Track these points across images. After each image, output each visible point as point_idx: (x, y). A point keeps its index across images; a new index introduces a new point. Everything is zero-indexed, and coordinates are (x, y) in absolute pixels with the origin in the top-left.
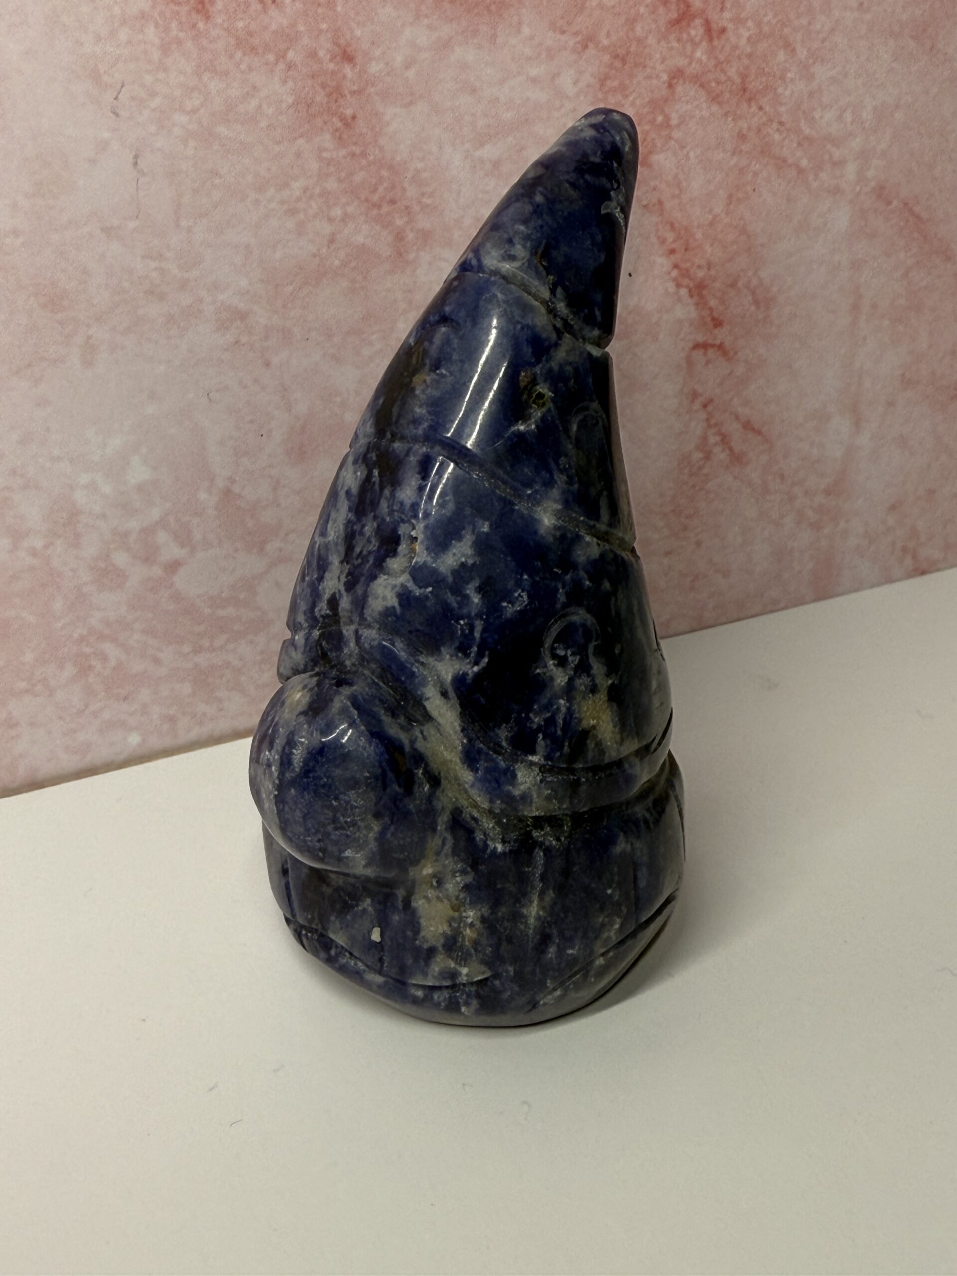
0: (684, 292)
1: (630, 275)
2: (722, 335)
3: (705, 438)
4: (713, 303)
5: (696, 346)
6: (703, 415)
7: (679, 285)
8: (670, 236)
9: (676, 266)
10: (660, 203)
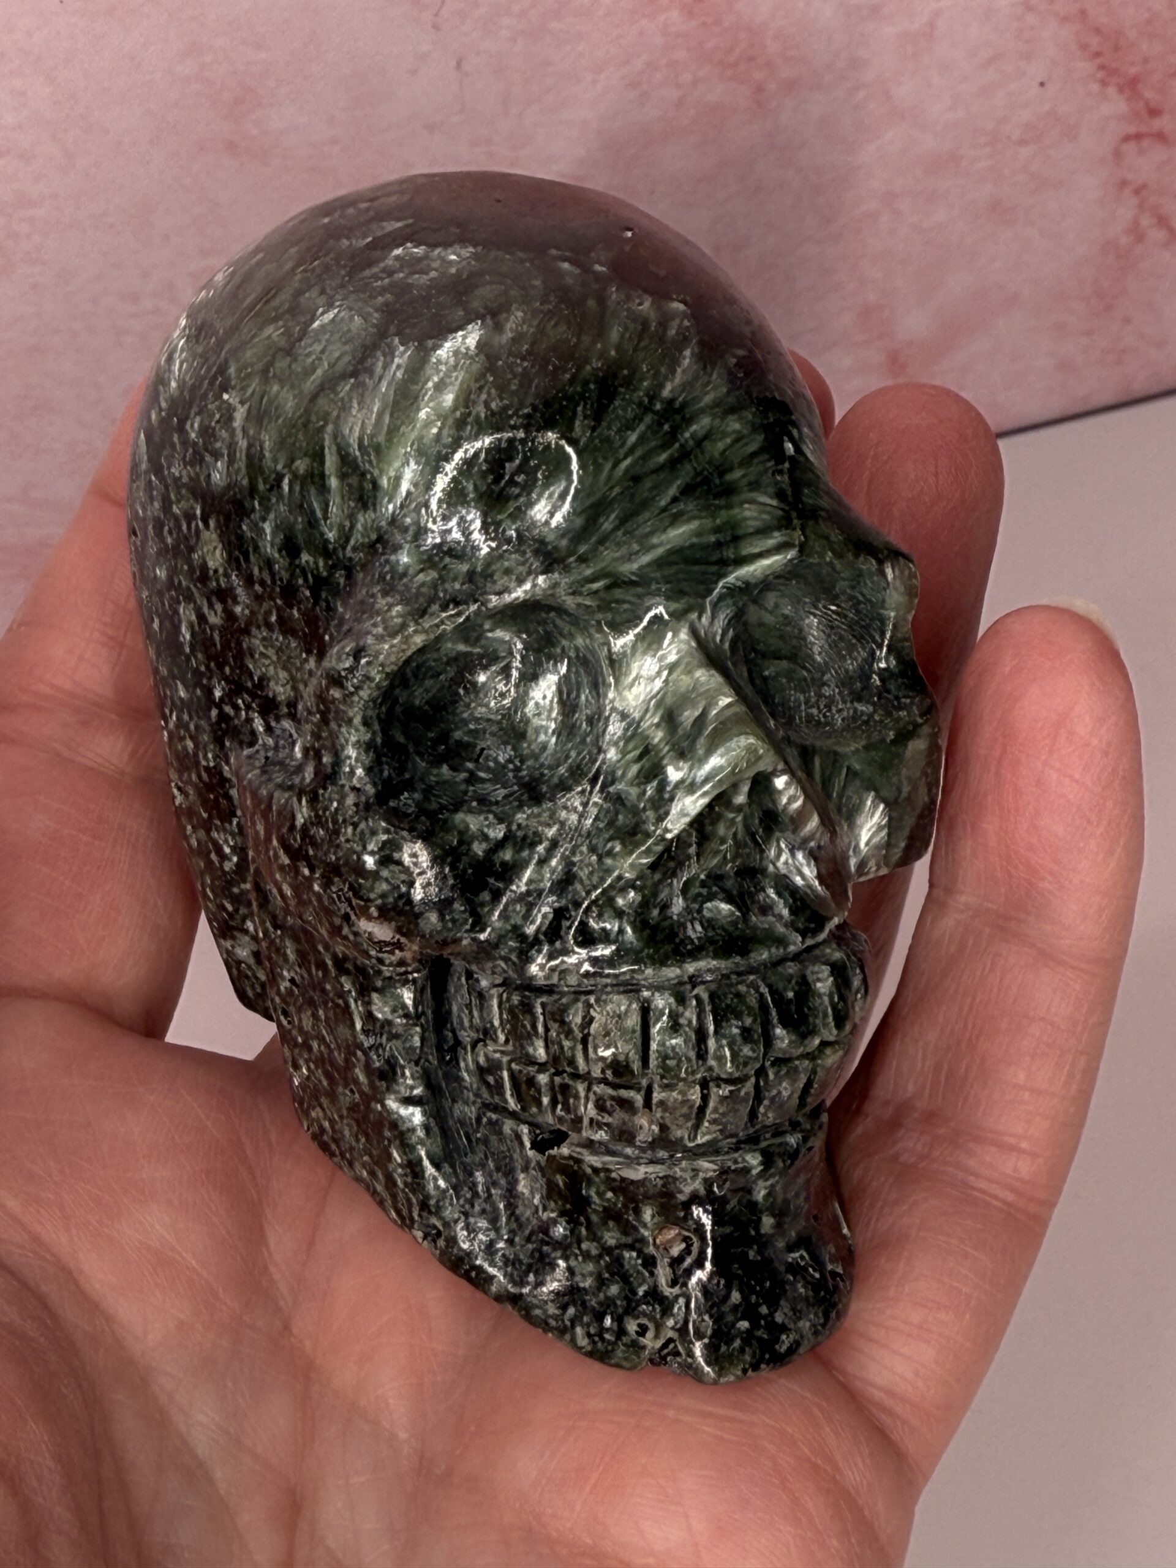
0: (1111, 90)
1: (1042, 84)
2: (1158, 124)
3: (1136, 223)
4: (1149, 94)
5: (1127, 138)
6: (1134, 201)
7: (1104, 83)
8: (1094, 41)
9: (1102, 67)
10: (1083, 13)
